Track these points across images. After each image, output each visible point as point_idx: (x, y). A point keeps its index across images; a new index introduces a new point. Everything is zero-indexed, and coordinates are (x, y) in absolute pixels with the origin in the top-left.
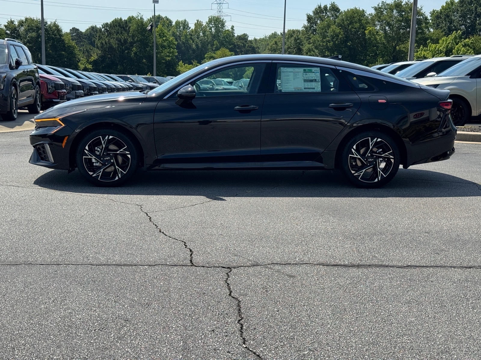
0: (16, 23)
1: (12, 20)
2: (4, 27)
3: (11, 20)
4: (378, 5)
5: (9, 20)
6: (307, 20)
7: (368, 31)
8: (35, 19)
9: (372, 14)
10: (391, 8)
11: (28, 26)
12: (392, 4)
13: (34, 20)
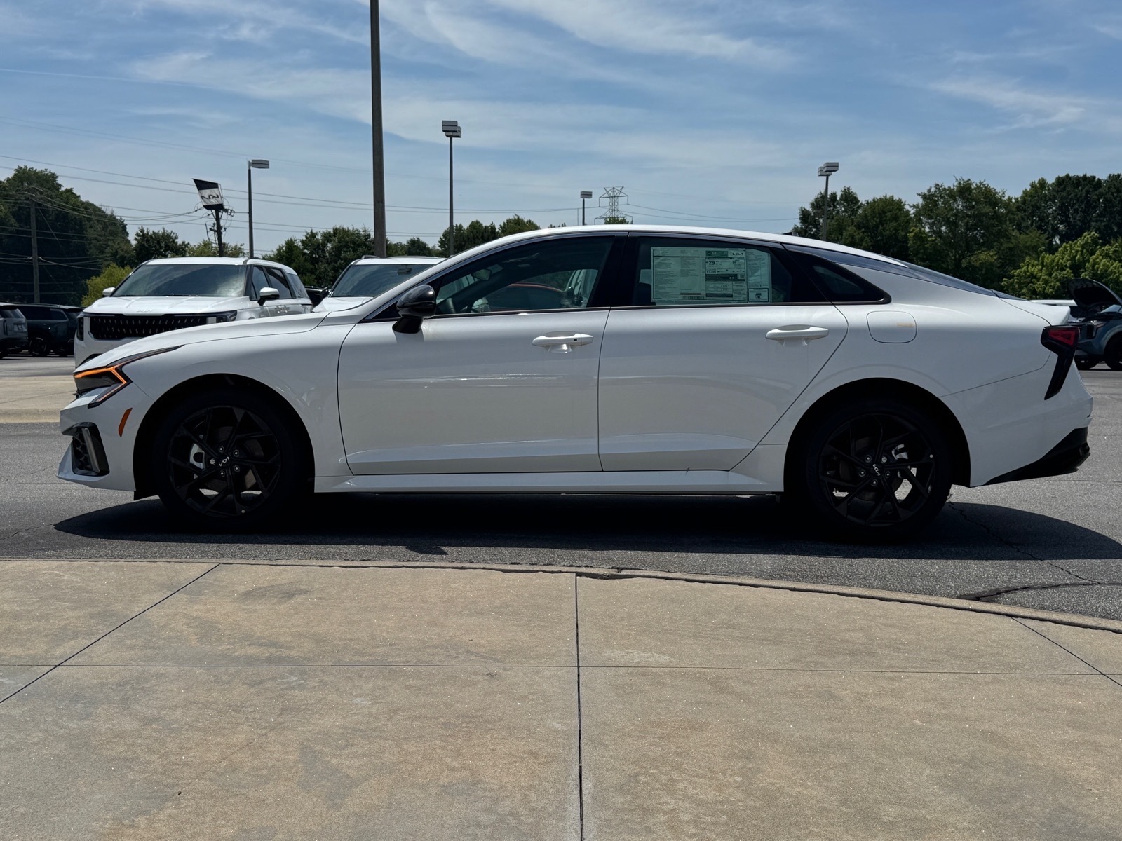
0: (319, 237)
1: (314, 232)
2: (300, 244)
3: (312, 232)
4: (929, 191)
5: (309, 231)
6: (801, 219)
7: (913, 234)
8: (351, 229)
9: (918, 205)
10: (951, 194)
11: (339, 242)
12: (954, 189)
13: (348, 231)
